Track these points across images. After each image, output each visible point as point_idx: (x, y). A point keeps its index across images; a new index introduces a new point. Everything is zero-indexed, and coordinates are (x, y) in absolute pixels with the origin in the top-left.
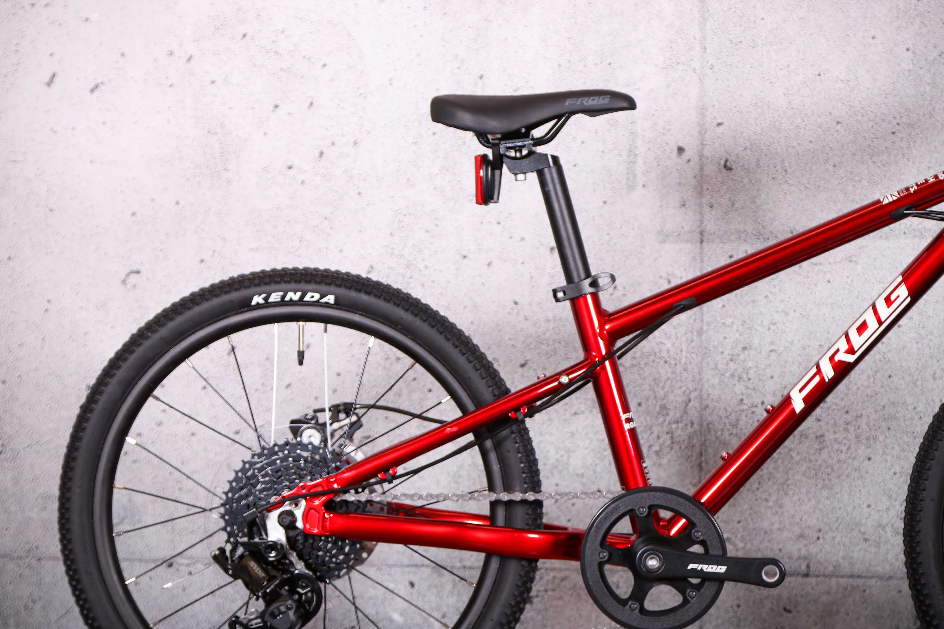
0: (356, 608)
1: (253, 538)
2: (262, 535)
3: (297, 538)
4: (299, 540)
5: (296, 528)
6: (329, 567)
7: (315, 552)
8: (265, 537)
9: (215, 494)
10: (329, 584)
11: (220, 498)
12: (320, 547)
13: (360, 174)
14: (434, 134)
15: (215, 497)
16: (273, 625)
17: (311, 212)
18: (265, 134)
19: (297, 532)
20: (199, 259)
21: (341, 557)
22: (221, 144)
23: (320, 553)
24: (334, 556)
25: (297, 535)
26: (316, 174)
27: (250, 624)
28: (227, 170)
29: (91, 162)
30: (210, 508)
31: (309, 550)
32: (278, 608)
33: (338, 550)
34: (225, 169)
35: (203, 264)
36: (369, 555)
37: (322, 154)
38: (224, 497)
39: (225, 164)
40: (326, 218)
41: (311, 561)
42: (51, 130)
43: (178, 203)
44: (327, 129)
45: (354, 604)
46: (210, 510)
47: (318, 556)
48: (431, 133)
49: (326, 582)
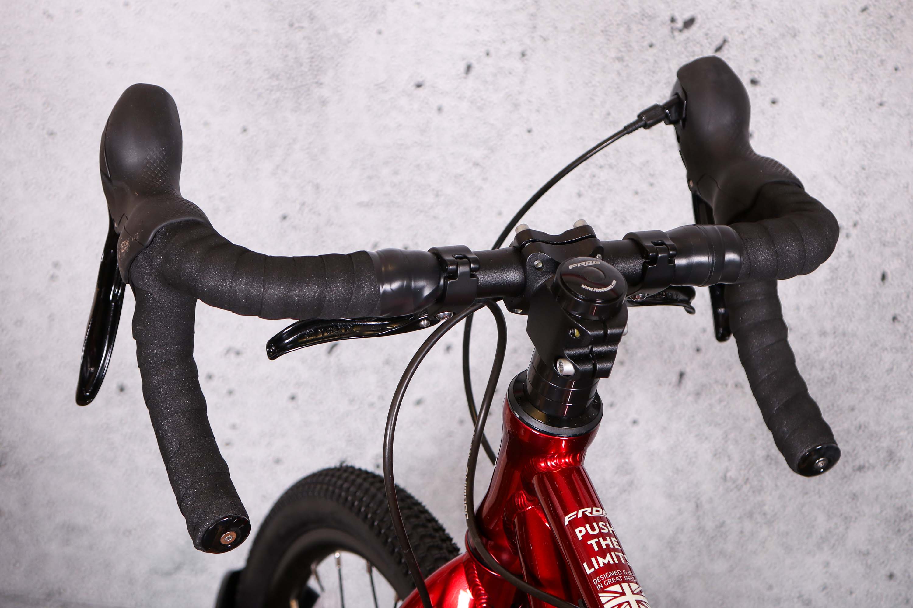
13: (530, 102)
14: (651, 46)
17: (452, 154)
18: (380, 33)
20: (281, 213)
22: (310, 44)
26: (459, 98)
28: (320, 84)
29: (109, 63)
34: (317, 83)
35: (286, 223)
37: (469, 68)
39: (316, 75)
40: (476, 164)
42: (44, 13)
43: (245, 130)
44: (478, 31)
48: (646, 44)
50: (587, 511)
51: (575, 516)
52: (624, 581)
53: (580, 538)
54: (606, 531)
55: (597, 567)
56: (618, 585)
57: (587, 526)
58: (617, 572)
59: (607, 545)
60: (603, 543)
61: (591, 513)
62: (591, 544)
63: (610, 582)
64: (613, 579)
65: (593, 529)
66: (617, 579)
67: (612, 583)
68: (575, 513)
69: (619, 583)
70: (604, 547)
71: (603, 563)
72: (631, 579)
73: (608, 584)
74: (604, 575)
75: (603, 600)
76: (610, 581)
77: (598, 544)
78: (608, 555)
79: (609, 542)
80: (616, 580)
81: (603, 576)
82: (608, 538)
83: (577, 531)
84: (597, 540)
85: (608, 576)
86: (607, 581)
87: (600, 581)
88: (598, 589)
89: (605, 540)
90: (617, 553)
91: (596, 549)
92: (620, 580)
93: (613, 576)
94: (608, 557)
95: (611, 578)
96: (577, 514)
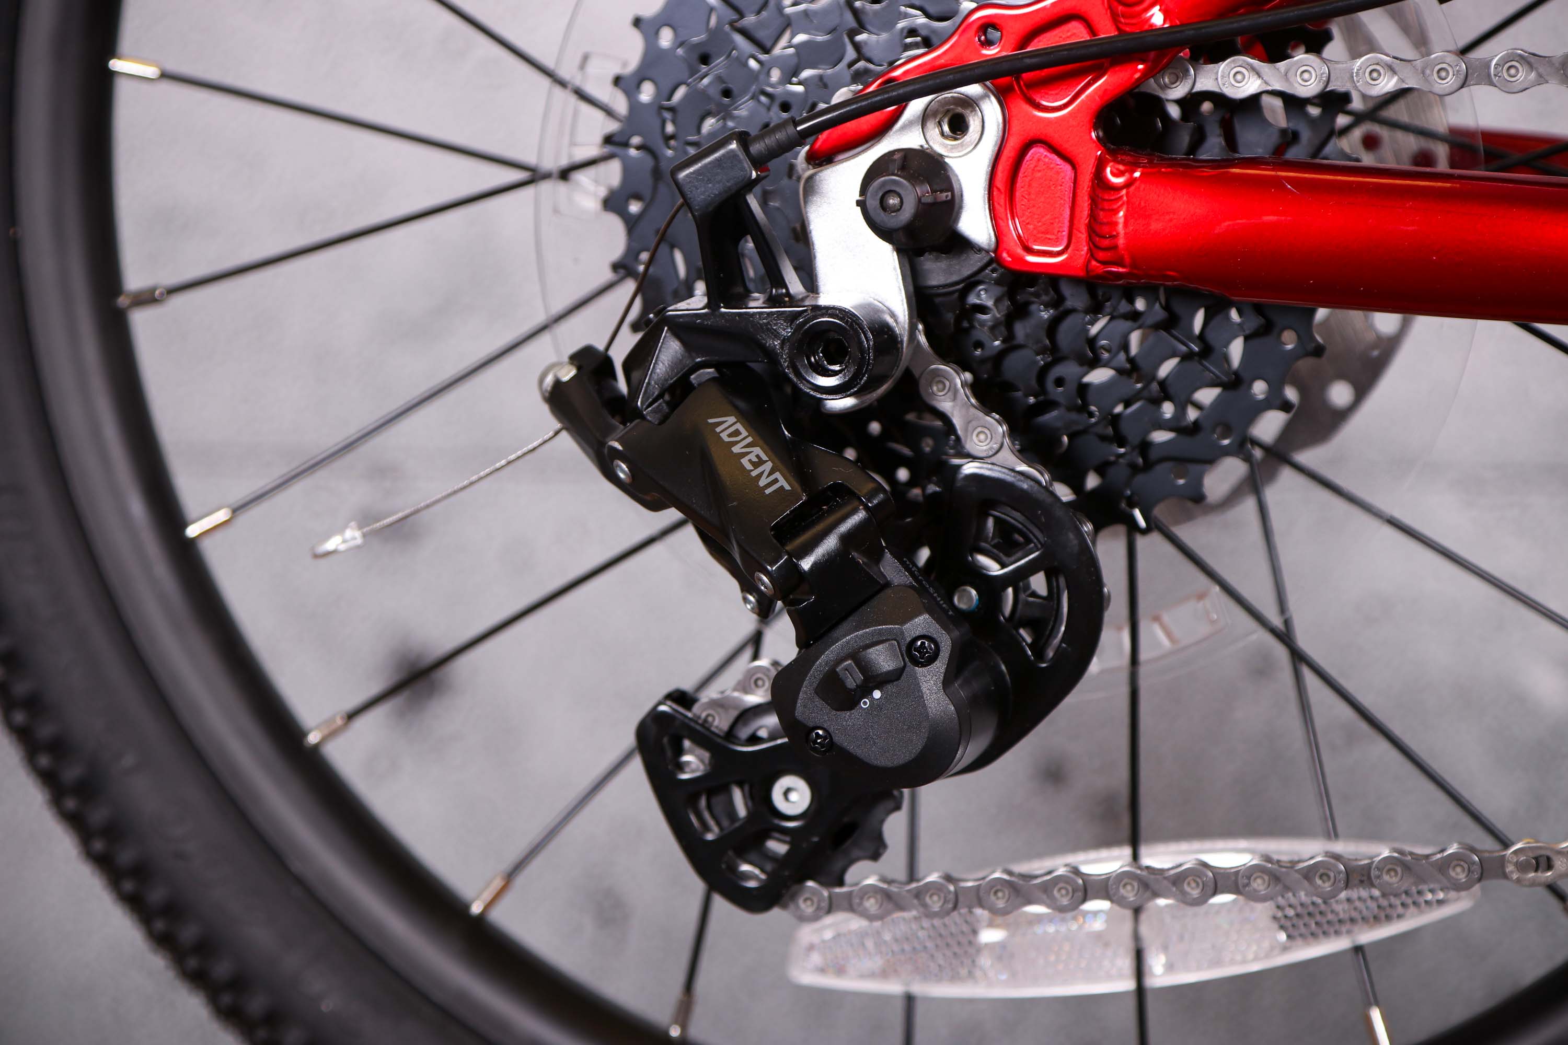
0: (1298, 657)
1: (742, 299)
2: (780, 282)
3: (973, 299)
4: (983, 309)
5: (961, 244)
6: (1145, 446)
7: (1067, 369)
8: (795, 286)
9: (582, 96)
10: (1144, 532)
11: (609, 112)
12: (1092, 342)
15: (585, 108)
16: (838, 738)
19: (968, 266)
21: (1207, 396)
23: (1099, 376)
24: (1165, 391)
25: (970, 283)
27: (744, 733)
30: (564, 162)
31: (1040, 360)
32: (856, 655)
33: (1186, 358)
36: (1362, 390)
38: (621, 104)
41: (1051, 417)
45: (1285, 637)
46: (565, 174)
47: (1083, 389)
49: (1132, 526)
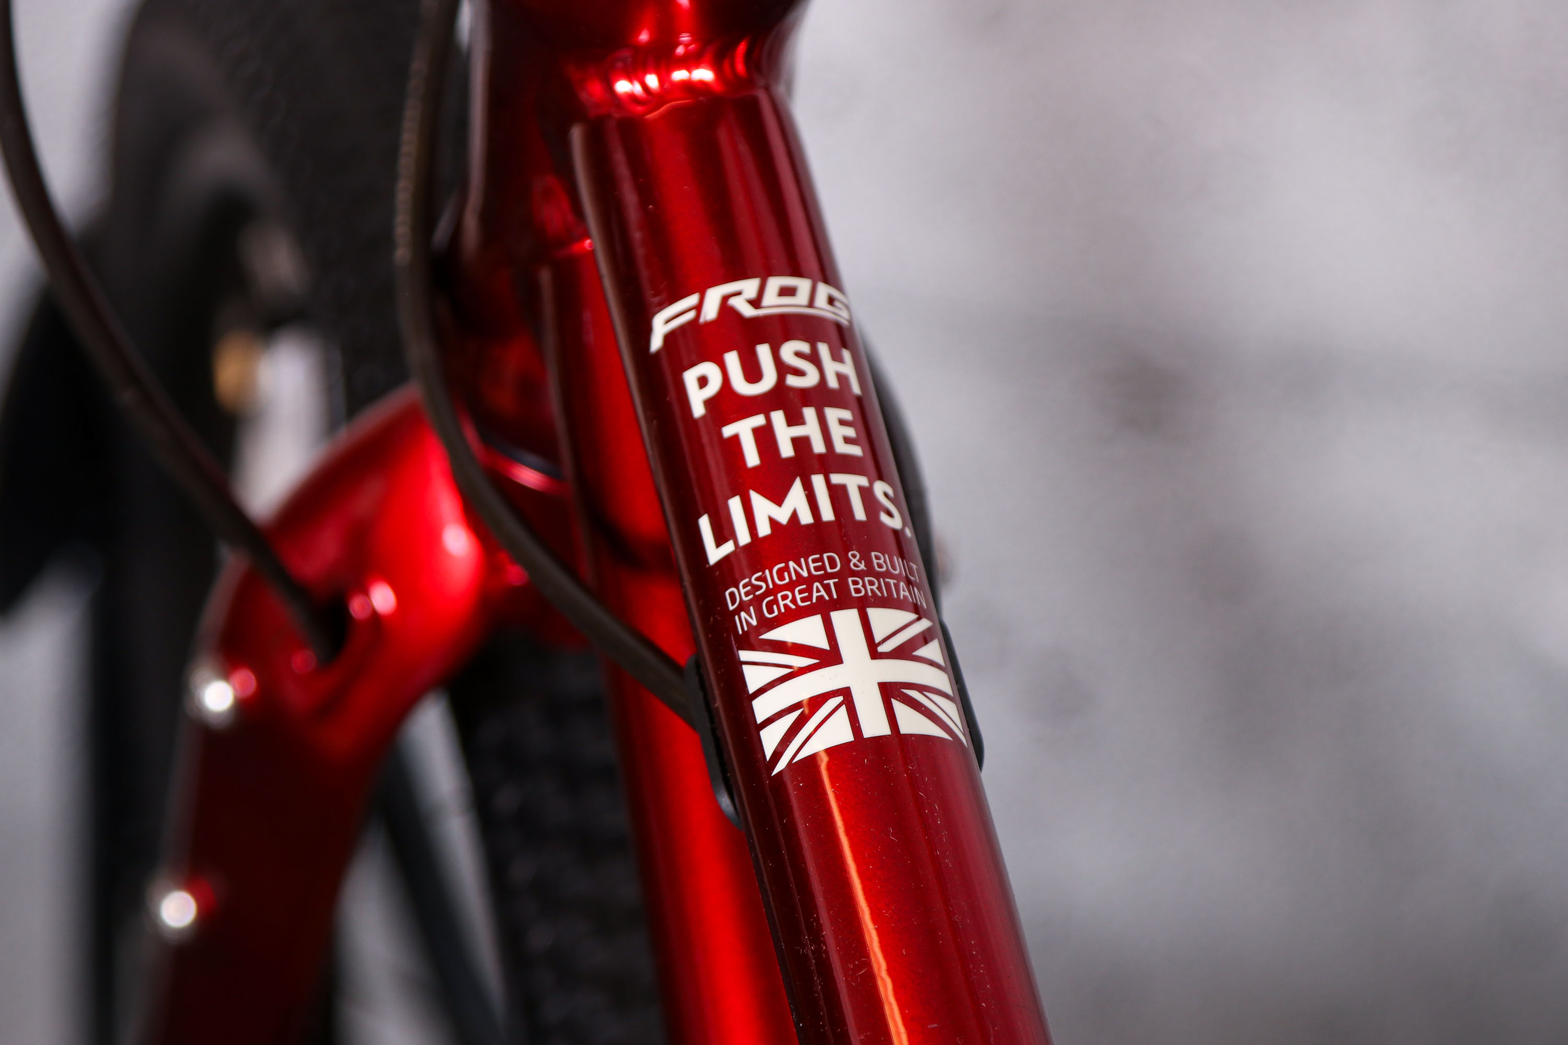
50: (738, 294)
51: (691, 315)
52: (843, 602)
53: (698, 410)
54: (811, 379)
55: (744, 537)
56: (816, 620)
57: (732, 359)
58: (821, 559)
59: (801, 444)
60: (784, 435)
61: (756, 303)
62: (736, 439)
63: (786, 606)
64: (801, 592)
65: (753, 373)
66: (818, 591)
67: (793, 607)
68: (693, 300)
69: (824, 609)
70: (787, 450)
71: (773, 522)
72: (879, 588)
73: (776, 613)
74: (767, 572)
75: (754, 678)
76: (788, 602)
77: (764, 436)
78: (797, 488)
79: (810, 428)
80: (809, 598)
81: (764, 579)
82: (809, 413)
83: (690, 377)
84: (759, 420)
85: (781, 578)
86: (775, 602)
87: (751, 596)
88: (740, 632)
89: (794, 419)
90: (836, 479)
91: (752, 458)
92: (827, 598)
93: (800, 580)
94: (796, 497)
95: (791, 586)
96: (699, 308)
